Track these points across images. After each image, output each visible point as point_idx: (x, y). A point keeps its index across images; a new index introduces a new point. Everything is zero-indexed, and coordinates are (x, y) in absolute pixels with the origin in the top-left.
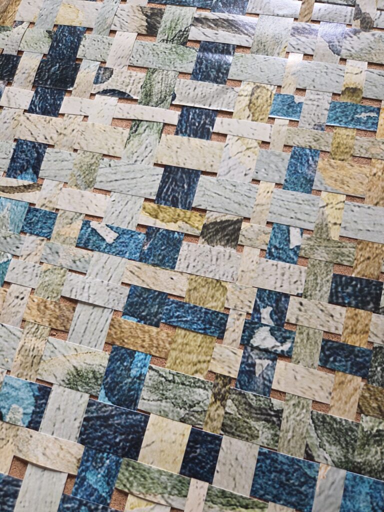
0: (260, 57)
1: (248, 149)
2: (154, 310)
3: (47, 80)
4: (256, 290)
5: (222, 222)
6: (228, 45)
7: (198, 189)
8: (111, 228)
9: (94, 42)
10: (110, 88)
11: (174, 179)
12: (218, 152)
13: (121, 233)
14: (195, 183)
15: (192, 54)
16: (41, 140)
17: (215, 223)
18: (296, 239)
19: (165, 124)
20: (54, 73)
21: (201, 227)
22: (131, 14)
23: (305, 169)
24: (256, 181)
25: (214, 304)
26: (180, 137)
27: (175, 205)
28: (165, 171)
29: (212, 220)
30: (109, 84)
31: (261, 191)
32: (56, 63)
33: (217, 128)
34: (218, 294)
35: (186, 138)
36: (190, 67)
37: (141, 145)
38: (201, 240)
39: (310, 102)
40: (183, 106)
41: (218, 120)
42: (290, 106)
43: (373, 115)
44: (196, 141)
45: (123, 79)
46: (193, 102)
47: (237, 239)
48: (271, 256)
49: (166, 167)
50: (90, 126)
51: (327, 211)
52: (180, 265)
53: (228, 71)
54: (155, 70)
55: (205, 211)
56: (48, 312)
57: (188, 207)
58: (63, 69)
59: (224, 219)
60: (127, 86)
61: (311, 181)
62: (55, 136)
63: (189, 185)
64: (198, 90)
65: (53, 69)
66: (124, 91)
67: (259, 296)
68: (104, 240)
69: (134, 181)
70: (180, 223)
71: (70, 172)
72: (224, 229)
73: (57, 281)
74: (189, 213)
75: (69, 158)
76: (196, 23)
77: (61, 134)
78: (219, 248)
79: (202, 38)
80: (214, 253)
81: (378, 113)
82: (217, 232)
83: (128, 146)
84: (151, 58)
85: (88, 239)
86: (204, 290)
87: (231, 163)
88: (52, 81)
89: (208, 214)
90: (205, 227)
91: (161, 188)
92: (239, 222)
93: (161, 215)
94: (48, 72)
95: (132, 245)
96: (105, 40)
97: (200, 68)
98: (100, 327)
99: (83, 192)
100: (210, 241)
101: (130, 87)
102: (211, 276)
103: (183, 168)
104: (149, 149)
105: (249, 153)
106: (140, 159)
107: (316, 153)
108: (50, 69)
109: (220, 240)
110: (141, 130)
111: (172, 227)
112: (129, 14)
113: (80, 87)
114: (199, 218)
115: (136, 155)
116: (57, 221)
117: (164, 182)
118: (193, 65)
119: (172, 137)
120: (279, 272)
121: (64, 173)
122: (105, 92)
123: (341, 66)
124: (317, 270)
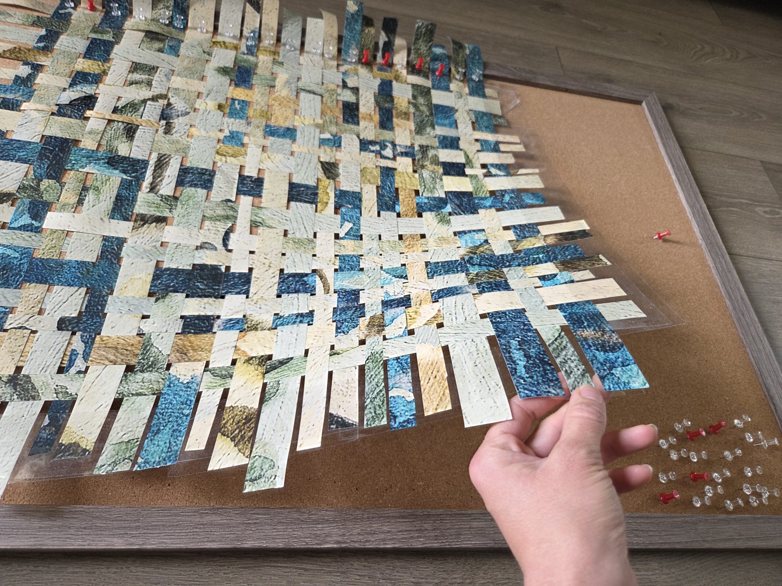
0: (191, 152)
1: (269, 158)
2: (388, 199)
3: (214, 289)
4: (362, 153)
5: (323, 170)
6: (180, 169)
7: (303, 183)
8: (342, 225)
9: (174, 260)
10: (221, 242)
11: (298, 195)
12: (273, 174)
13: (343, 220)
14: (299, 184)
15: (189, 191)
16: (277, 279)
17: (325, 173)
18: (327, 136)
19: (253, 206)
20: (206, 285)
21: (328, 181)
22: (142, 235)
23: (281, 131)
24: (292, 154)
25: (375, 173)
26: (263, 195)
27: (316, 194)
28: (292, 201)
29: (323, 175)
30: (217, 243)
31: (299, 150)
32: (194, 285)
33: (254, 174)
34: (369, 171)
35: (264, 191)
36: (201, 192)
37: (272, 219)
38: (337, 179)
39: (230, 128)
40: (237, 194)
41: (246, 173)
42: (233, 137)
43: (236, 102)
44: (266, 185)
45: (212, 235)
46: (232, 189)
47: (333, 163)
48: (340, 146)
49: (289, 201)
50: (259, 250)
51: (306, 123)
52: (357, 190)
53: (203, 169)
54: (204, 216)
55: (318, 179)
56: (412, 243)
57: (316, 188)
58: (201, 279)
59: (321, 169)
60: (219, 231)
61: (288, 129)
62: (271, 270)
63: (301, 187)
64: (221, 185)
65: (201, 287)
66: (223, 234)
67: (365, 150)
68: (351, 228)
69: (304, 217)
70: (328, 191)
71: (303, 255)
72: (327, 169)
73: (387, 244)
74: (320, 187)
75: (291, 258)
76: (156, 190)
77: (270, 266)
78: (341, 171)
79: (173, 185)
80: (345, 174)
81: (236, 100)
82: (330, 172)
83: (274, 226)
84: (193, 217)
85: (354, 235)
86: (368, 177)
87: (281, 166)
88: (215, 285)
89: (320, 177)
90: (328, 178)
91: (305, 202)
92: (321, 162)
93: (325, 200)
94: (205, 289)
95: (351, 213)
96: (172, 252)
97: (201, 185)
98: (407, 221)
99: (318, 245)
100: (337, 175)
101: (219, 229)
102: (359, 176)
103: (289, 191)
104: (275, 213)
105: (272, 157)
106: (284, 218)
107: (267, 126)
108: (200, 289)
109: (335, 171)
110: (260, 220)
111: (332, 195)
112: (141, 238)
113: (221, 260)
114: (323, 182)
115: (281, 220)
116: (344, 254)
117: (301, 201)
118: (199, 190)
119: (263, 200)
120: (348, 146)
121: (304, 259)
122: (225, 245)
123: (201, 112)
124: (343, 129)
